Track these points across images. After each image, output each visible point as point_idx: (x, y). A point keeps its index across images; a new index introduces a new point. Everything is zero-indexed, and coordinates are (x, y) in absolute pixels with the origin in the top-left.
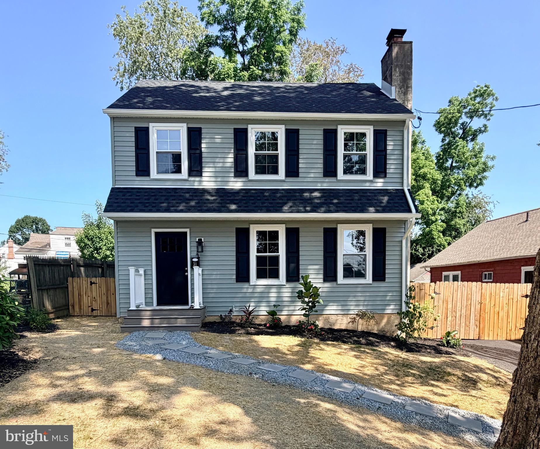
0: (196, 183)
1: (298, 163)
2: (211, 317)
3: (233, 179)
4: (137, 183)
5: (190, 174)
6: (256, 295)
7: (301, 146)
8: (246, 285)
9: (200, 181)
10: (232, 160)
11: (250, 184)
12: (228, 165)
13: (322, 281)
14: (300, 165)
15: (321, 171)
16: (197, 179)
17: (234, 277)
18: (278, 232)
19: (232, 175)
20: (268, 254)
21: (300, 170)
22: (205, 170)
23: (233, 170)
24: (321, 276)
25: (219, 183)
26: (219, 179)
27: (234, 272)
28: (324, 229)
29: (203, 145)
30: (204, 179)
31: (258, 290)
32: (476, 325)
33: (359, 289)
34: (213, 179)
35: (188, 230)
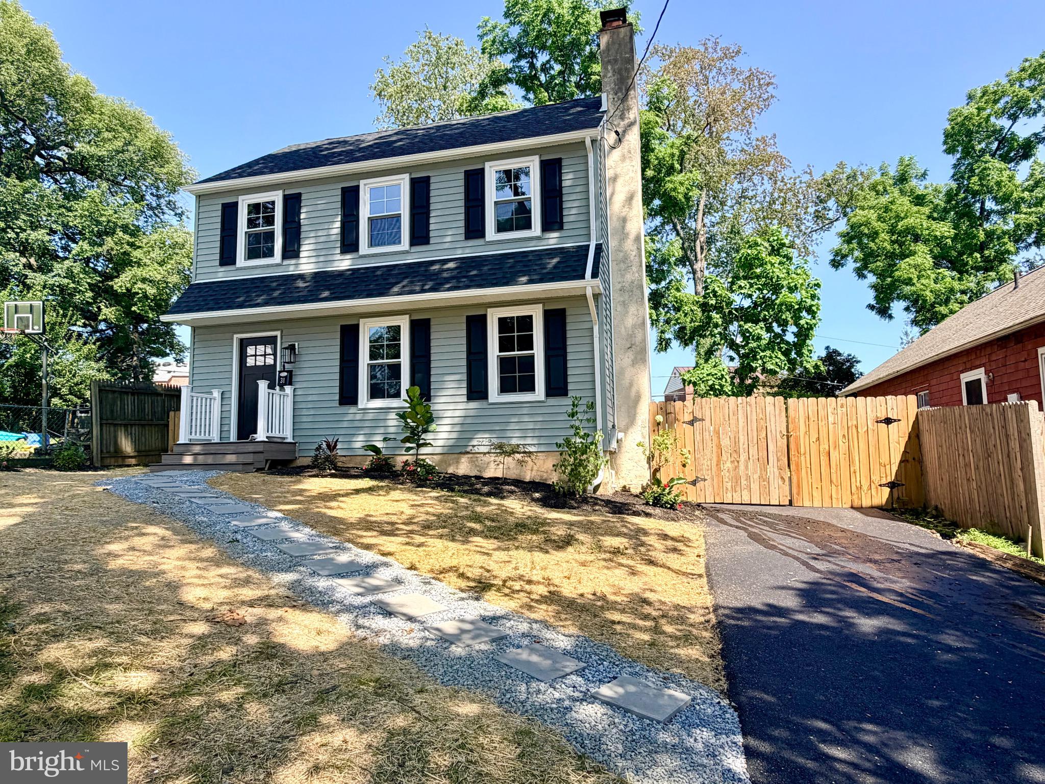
0: (291, 268)
1: (428, 224)
2: (305, 459)
3: (339, 257)
4: (220, 275)
5: (285, 256)
6: (367, 424)
7: (432, 200)
8: (352, 409)
9: (297, 265)
10: (338, 231)
11: (360, 261)
12: (333, 238)
13: (464, 399)
14: (432, 227)
15: (462, 231)
16: (293, 261)
17: (337, 397)
18: (399, 326)
19: (338, 251)
20: (385, 361)
21: (432, 234)
22: (303, 248)
23: (339, 245)
24: (464, 391)
25: (321, 265)
26: (322, 259)
27: (337, 390)
28: (468, 317)
29: (302, 216)
30: (302, 261)
31: (370, 416)
32: (782, 478)
33: (525, 411)
34: (313, 260)
35: (278, 333)
